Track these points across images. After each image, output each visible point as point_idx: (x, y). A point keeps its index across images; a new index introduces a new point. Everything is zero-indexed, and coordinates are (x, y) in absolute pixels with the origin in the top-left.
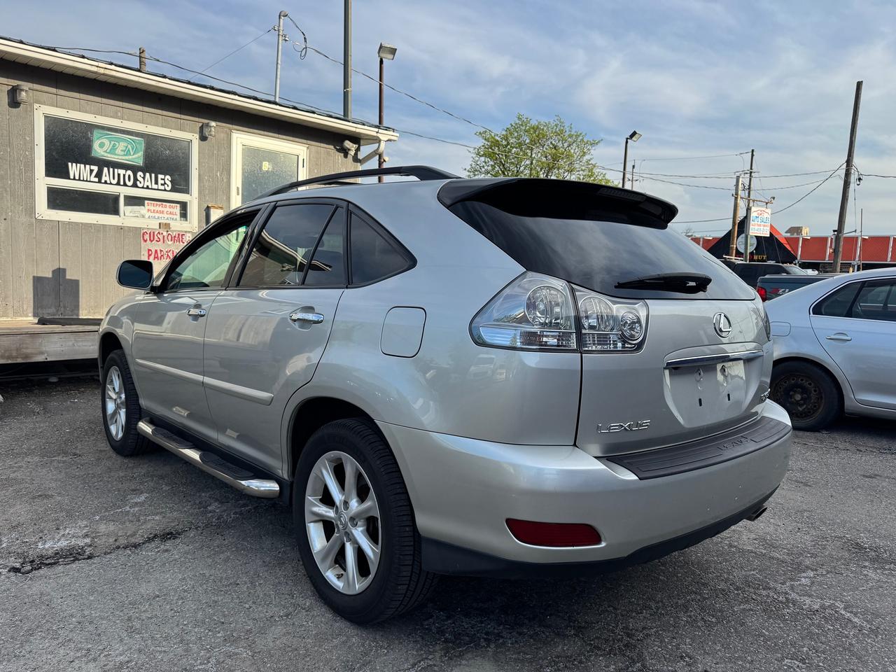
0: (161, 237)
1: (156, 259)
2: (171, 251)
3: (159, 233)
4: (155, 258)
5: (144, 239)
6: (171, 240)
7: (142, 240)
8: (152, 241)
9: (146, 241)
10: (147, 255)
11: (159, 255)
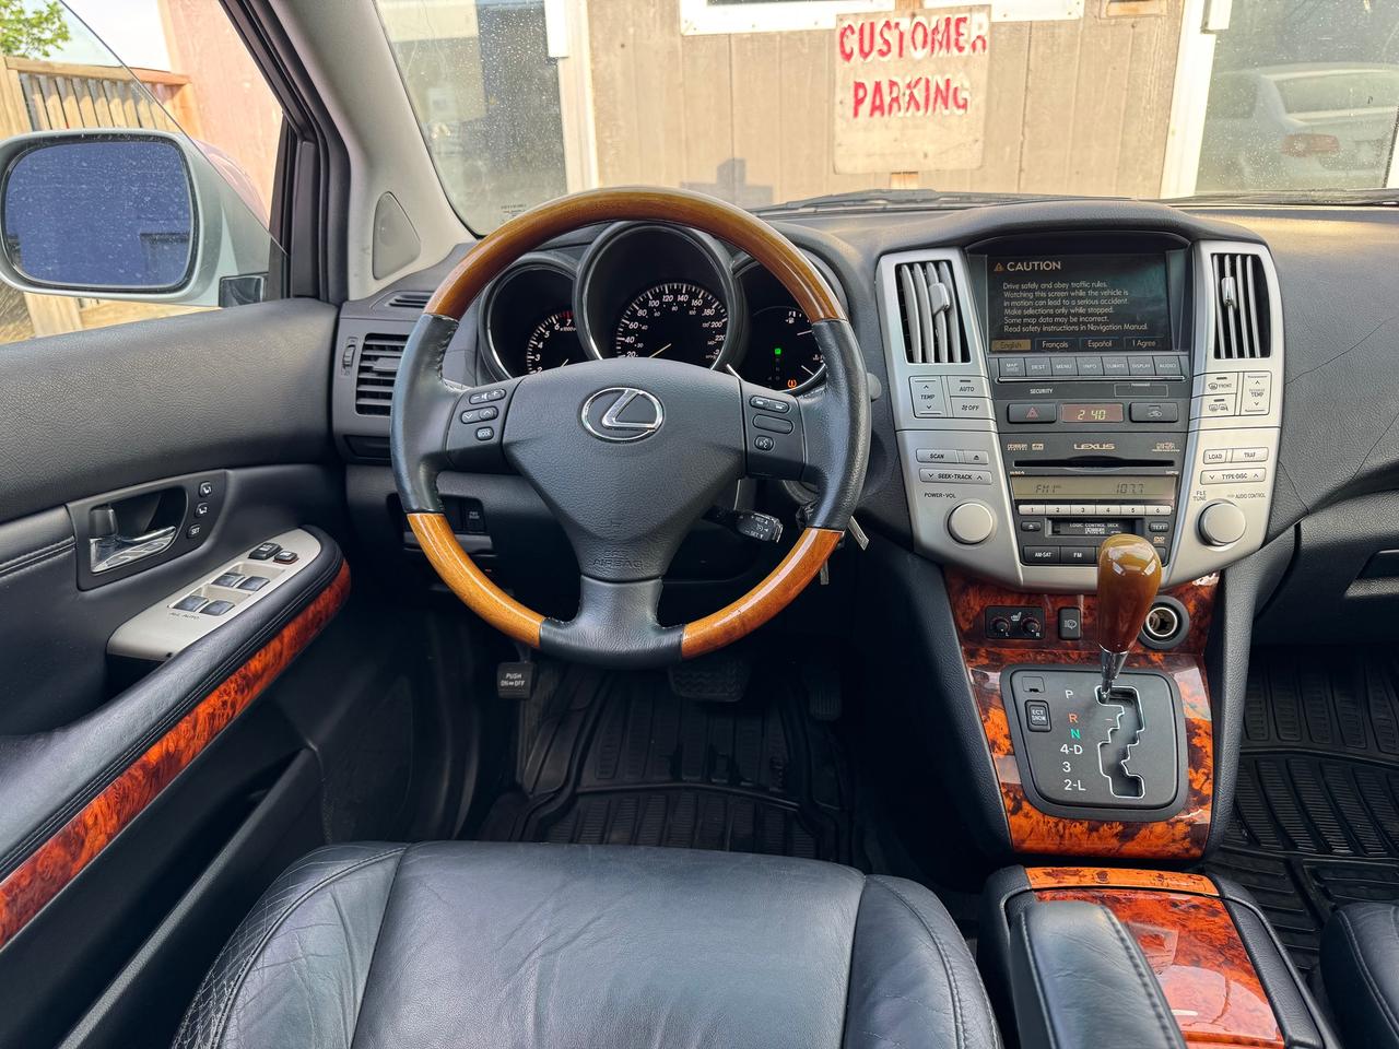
0: (892, 36)
1: (877, 114)
2: (923, 83)
3: (887, 24)
4: (874, 109)
5: (843, 52)
6: (925, 42)
7: (839, 57)
8: (865, 55)
9: (848, 57)
10: (851, 102)
11: (887, 99)
